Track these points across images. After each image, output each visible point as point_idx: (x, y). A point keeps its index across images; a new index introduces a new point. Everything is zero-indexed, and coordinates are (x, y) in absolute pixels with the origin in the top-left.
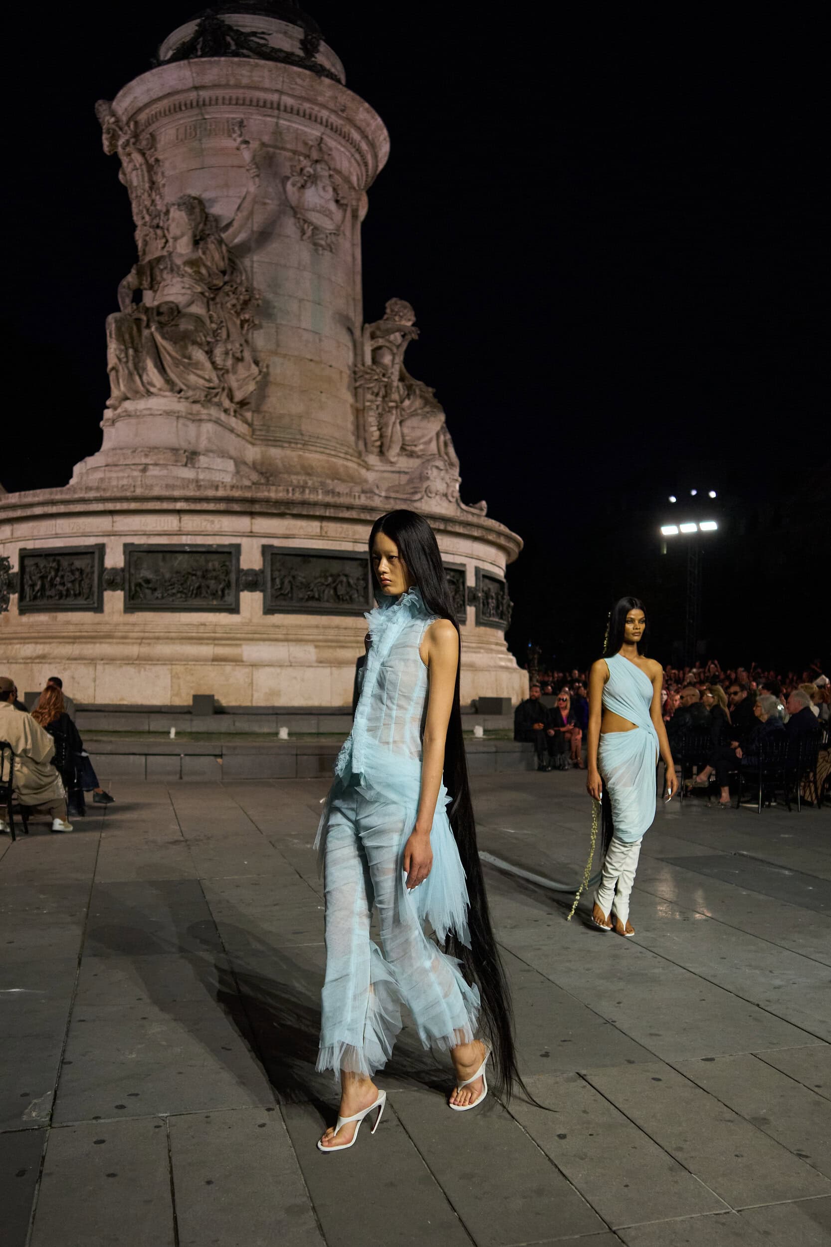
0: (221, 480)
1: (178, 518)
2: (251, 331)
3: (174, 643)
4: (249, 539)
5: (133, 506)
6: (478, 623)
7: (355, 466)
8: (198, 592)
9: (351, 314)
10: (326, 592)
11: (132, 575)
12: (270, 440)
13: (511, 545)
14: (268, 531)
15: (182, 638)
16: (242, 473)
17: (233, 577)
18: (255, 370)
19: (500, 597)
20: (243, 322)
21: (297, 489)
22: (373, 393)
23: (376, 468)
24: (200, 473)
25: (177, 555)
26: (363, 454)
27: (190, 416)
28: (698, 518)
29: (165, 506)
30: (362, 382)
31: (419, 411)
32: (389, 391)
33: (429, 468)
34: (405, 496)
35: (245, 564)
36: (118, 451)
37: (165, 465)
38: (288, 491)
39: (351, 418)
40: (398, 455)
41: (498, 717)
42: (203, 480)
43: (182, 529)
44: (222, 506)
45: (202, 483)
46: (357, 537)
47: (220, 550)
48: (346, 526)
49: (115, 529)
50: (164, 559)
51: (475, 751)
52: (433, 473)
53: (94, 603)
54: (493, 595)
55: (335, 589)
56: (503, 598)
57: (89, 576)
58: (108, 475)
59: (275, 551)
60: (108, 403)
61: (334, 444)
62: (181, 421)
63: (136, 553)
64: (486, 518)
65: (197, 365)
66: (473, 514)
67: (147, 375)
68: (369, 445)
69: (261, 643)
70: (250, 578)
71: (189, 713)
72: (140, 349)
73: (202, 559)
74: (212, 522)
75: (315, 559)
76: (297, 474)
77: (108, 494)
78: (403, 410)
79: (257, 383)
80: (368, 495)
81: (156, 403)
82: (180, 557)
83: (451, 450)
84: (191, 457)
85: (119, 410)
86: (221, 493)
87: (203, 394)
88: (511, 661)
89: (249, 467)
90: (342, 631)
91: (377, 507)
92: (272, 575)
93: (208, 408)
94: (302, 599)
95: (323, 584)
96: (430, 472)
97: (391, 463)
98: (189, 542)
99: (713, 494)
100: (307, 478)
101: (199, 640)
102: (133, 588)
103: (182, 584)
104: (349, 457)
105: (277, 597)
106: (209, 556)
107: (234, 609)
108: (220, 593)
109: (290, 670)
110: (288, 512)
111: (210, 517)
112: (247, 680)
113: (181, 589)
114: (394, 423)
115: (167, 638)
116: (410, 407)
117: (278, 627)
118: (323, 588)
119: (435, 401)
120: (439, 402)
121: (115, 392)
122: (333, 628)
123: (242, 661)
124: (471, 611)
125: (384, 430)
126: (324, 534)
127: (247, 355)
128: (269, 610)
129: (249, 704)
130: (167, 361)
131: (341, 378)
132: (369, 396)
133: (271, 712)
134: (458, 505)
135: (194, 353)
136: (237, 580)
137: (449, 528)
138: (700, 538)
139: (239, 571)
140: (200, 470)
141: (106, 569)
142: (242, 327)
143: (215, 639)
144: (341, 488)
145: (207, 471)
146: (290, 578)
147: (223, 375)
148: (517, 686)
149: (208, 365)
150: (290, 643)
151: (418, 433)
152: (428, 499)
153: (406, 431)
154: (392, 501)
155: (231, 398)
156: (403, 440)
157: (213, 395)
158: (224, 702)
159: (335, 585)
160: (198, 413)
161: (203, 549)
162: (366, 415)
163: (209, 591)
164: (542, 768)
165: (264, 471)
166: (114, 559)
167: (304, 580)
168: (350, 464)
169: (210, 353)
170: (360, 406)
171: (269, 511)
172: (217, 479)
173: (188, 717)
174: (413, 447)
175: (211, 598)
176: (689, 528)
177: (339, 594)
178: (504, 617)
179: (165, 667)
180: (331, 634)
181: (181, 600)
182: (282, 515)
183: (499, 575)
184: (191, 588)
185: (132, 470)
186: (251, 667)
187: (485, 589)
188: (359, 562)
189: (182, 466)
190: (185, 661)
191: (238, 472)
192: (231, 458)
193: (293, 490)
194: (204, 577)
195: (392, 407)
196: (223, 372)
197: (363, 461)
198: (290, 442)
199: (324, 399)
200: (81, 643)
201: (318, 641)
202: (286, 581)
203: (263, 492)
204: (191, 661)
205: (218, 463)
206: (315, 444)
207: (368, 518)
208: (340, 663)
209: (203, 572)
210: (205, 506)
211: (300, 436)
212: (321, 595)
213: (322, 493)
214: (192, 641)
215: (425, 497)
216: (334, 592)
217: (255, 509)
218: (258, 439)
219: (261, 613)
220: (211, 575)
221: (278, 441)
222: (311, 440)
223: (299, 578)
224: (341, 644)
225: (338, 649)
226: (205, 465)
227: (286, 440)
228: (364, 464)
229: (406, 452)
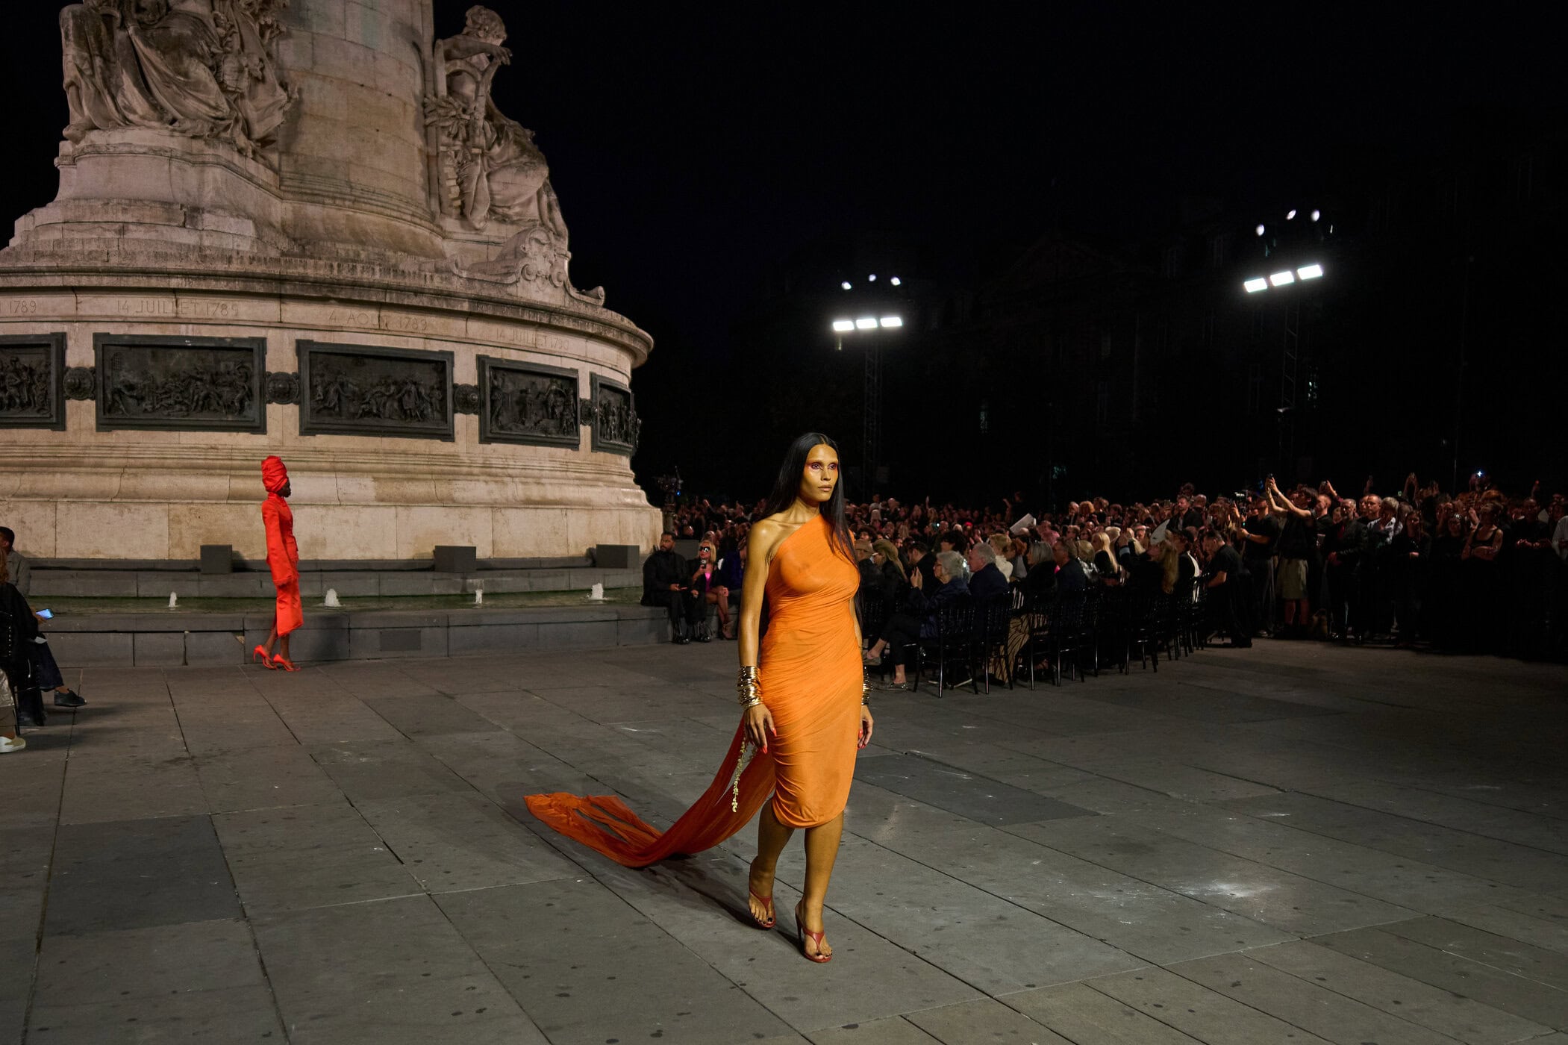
0: (236, 248)
1: (174, 300)
2: (275, 40)
3: (171, 474)
4: (278, 331)
5: (106, 281)
6: (596, 447)
7: (427, 233)
8: (205, 404)
9: (418, 25)
10: (387, 405)
11: (109, 378)
12: (306, 194)
13: (637, 345)
14: (304, 321)
15: (185, 467)
16: (265, 239)
17: (256, 383)
18: (282, 94)
19: (624, 413)
20: (263, 29)
21: (345, 265)
22: (449, 134)
23: (455, 236)
24: (205, 237)
25: (175, 351)
26: (438, 216)
27: (188, 157)
28: (879, 311)
29: (154, 282)
30: (435, 119)
31: (514, 162)
32: (471, 133)
33: (527, 240)
34: (493, 279)
35: (271, 367)
36: (83, 203)
37: (153, 225)
38: (331, 267)
39: (420, 167)
40: (486, 220)
41: (620, 571)
42: (209, 248)
43: (182, 316)
44: (238, 286)
45: (208, 252)
46: (430, 331)
47: (237, 345)
48: (414, 317)
49: (81, 313)
50: (154, 356)
51: (590, 619)
52: (532, 248)
53: (51, 416)
54: (616, 410)
55: (400, 401)
56: (628, 415)
57: (43, 379)
58: (68, 235)
59: (314, 348)
60: (65, 132)
61: (397, 203)
62: (175, 163)
63: (113, 348)
64: (605, 310)
65: (197, 85)
66: (586, 304)
67: (124, 96)
68: (445, 205)
70: (281, 385)
71: (197, 570)
72: (113, 59)
73: (211, 357)
74: (224, 307)
75: (371, 360)
76: (343, 241)
77: (68, 264)
78: (491, 158)
79: (284, 113)
80: (444, 276)
81: (137, 137)
82: (179, 354)
83: (558, 215)
84: (192, 214)
85: (83, 144)
86: (235, 267)
87: (207, 127)
88: (639, 496)
89: (278, 232)
90: (411, 458)
91: (454, 292)
92: (311, 381)
93: (215, 147)
94: (354, 415)
95: (383, 395)
96: (527, 247)
97: (476, 230)
98: (190, 334)
99: (896, 281)
100: (360, 248)
101: (209, 470)
102: (109, 396)
103: (181, 392)
104: (417, 221)
105: (319, 412)
106: (220, 354)
107: (259, 427)
108: (237, 404)
109: (339, 510)
110: (332, 295)
111: (221, 301)
113: (181, 399)
114: (479, 177)
115: (162, 467)
116: (501, 155)
117: (321, 452)
118: (385, 399)
119: (535, 148)
120: (540, 150)
121: (75, 118)
122: (398, 453)
124: (585, 431)
125: (466, 185)
126: (383, 326)
127: (270, 75)
128: (307, 430)
130: (153, 78)
131: (405, 111)
132: (444, 139)
133: (314, 568)
134: (566, 291)
135: (192, 69)
136: (262, 388)
137: (555, 323)
138: (881, 335)
139: (265, 375)
140: (204, 233)
141: (69, 368)
142: (262, 35)
143: (232, 468)
144: (408, 264)
145: (215, 235)
146: (337, 386)
147: (235, 100)
148: (647, 531)
149: (214, 86)
150: (339, 475)
151: (513, 191)
152: (526, 282)
153: (495, 187)
154: (477, 284)
155: (248, 132)
156: (492, 199)
157: (221, 128)
158: (245, 555)
159: (400, 395)
160: (201, 154)
161: (212, 345)
162: (440, 163)
163: (221, 403)
164: (678, 640)
165: (297, 235)
166: (80, 355)
167: (357, 389)
168: (419, 230)
169: (215, 69)
170: (432, 151)
171: (306, 294)
172: (231, 247)
173: (195, 576)
174: (506, 210)
175: (224, 411)
176: (867, 323)
177: (406, 407)
178: (630, 439)
179: (159, 508)
180: (396, 462)
181: (181, 413)
182: (324, 300)
183: (623, 384)
184: (196, 397)
185: (105, 230)
187: (604, 402)
188: (434, 365)
189: (179, 226)
190: (188, 498)
191: (259, 238)
192: (249, 217)
193: (340, 265)
194: (213, 382)
195: (477, 155)
196: (235, 97)
197: (438, 226)
198: (334, 198)
199: (381, 140)
200: (34, 472)
201: (378, 471)
202: (332, 390)
203: (296, 268)
204: (197, 499)
205: (231, 224)
206: (373, 202)
207: (445, 307)
208: (409, 502)
209: (212, 375)
210: (213, 285)
211: (349, 190)
212: (381, 409)
213: (380, 270)
214: (197, 471)
215: (522, 280)
216: (399, 406)
217: (286, 291)
218: (288, 192)
219: (298, 432)
220: (224, 380)
221: (316, 195)
222: (366, 196)
223: (350, 385)
224: (409, 476)
225: (405, 483)
226: (212, 227)
227: (331, 194)
228: (438, 230)
229: (497, 216)
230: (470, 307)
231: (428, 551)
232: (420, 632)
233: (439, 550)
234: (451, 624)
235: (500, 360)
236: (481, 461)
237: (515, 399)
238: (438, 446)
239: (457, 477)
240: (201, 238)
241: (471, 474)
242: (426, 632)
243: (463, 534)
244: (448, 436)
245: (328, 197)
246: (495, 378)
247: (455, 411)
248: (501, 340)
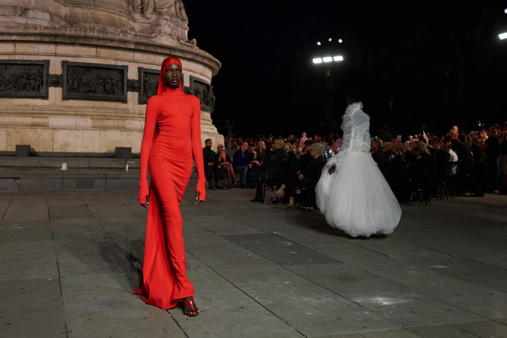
1: (14, 45)
3: (10, 116)
4: (54, 57)
7: (126, 19)
8: (24, 87)
10: (99, 88)
12: (75, 4)
13: (213, 65)
14: (65, 53)
15: (15, 113)
16: (54, 21)
17: (45, 79)
21: (83, 30)
23: (139, 21)
24: (29, 20)
25: (12, 66)
26: (132, 13)
28: (333, 54)
29: (6, 38)
33: (161, 19)
34: (146, 35)
35: (51, 72)
37: (8, 16)
38: (77, 30)
40: (152, 14)
42: (30, 24)
43: (17, 51)
44: (38, 39)
45: (29, 26)
46: (118, 57)
47: (38, 63)
48: (111, 51)
50: (6, 68)
52: (163, 22)
54: (201, 92)
55: (104, 86)
56: (208, 94)
59: (69, 64)
61: (113, 7)
64: (196, 49)
66: (188, 46)
68: (135, 8)
69: (60, 116)
70: (54, 79)
71: (14, 155)
73: (27, 68)
74: (33, 47)
75: (93, 69)
76: (90, 22)
80: (124, 34)
82: (15, 67)
84: (24, 11)
86: (38, 31)
88: (213, 129)
89: (62, 19)
90: (108, 110)
91: (128, 40)
92: (67, 77)
94: (85, 92)
95: (97, 83)
96: (161, 21)
97: (148, 18)
98: (20, 59)
99: (340, 41)
100: (95, 25)
101: (24, 114)
103: (15, 83)
104: (122, 14)
105: (70, 90)
106: (31, 67)
107: (45, 97)
108: (37, 87)
109: (75, 132)
110: (76, 42)
111: (32, 45)
112: (50, 137)
113: (15, 85)
115: (6, 113)
117: (70, 107)
118: (98, 85)
122: (103, 108)
123: (48, 126)
126: (98, 55)
128: (65, 98)
129: (51, 151)
133: (64, 155)
136: (47, 81)
138: (334, 65)
139: (48, 75)
143: (33, 114)
144: (111, 30)
145: (33, 19)
146: (78, 80)
150: (77, 117)
152: (160, 36)
153: (157, 1)
154: (138, 37)
156: (155, 5)
158: (37, 150)
159: (104, 84)
161: (28, 63)
163: (30, 87)
165: (71, 20)
167: (86, 81)
168: (122, 18)
171: (66, 41)
172: (39, 24)
173: (13, 157)
174: (161, 10)
175: (31, 90)
176: (328, 59)
177: (106, 89)
178: (208, 105)
179: (3, 130)
180: (101, 112)
181: (15, 91)
182: (73, 44)
183: (208, 82)
184: (21, 85)
186: (53, 129)
187: (196, 88)
188: (119, 71)
189: (19, 16)
190: (15, 126)
191: (52, 20)
192: (48, 12)
193: (80, 30)
194: (28, 78)
198: (87, 5)
201: (94, 115)
202: (75, 82)
203: (62, 31)
204: (18, 126)
205: (40, 15)
206: (102, 6)
207: (124, 46)
208: (105, 128)
209: (27, 76)
210: (28, 38)
211: (93, 2)
212: (96, 89)
213: (97, 31)
214: (20, 115)
215: (158, 36)
216: (103, 88)
217: (58, 40)
218: (68, 3)
219: (61, 99)
220: (32, 77)
221: (80, 4)
222: (100, 4)
223: (84, 80)
224: (107, 117)
225: (105, 120)
226: (32, 16)
227: (85, 4)
228: (131, 18)
229: (157, 13)
230: (134, 46)
231: (113, 149)
232: (93, 181)
233: (117, 149)
234: (107, 177)
235: (148, 69)
236: (138, 112)
237: (155, 86)
238: (120, 105)
239: (127, 118)
240: (27, 20)
241: (134, 117)
242: (97, 181)
243: (128, 142)
244: (125, 101)
245: (84, 5)
246: (146, 77)
247: (128, 91)
248: (149, 61)
